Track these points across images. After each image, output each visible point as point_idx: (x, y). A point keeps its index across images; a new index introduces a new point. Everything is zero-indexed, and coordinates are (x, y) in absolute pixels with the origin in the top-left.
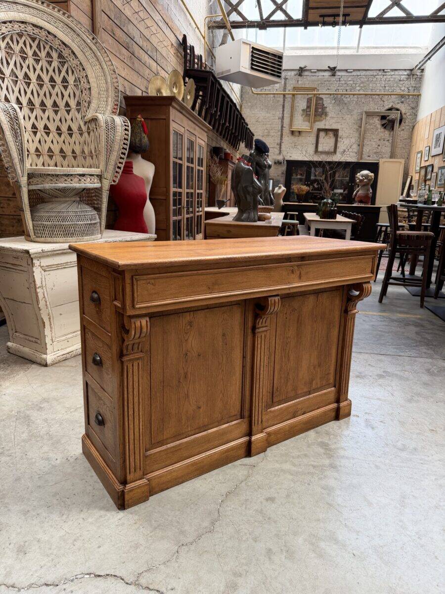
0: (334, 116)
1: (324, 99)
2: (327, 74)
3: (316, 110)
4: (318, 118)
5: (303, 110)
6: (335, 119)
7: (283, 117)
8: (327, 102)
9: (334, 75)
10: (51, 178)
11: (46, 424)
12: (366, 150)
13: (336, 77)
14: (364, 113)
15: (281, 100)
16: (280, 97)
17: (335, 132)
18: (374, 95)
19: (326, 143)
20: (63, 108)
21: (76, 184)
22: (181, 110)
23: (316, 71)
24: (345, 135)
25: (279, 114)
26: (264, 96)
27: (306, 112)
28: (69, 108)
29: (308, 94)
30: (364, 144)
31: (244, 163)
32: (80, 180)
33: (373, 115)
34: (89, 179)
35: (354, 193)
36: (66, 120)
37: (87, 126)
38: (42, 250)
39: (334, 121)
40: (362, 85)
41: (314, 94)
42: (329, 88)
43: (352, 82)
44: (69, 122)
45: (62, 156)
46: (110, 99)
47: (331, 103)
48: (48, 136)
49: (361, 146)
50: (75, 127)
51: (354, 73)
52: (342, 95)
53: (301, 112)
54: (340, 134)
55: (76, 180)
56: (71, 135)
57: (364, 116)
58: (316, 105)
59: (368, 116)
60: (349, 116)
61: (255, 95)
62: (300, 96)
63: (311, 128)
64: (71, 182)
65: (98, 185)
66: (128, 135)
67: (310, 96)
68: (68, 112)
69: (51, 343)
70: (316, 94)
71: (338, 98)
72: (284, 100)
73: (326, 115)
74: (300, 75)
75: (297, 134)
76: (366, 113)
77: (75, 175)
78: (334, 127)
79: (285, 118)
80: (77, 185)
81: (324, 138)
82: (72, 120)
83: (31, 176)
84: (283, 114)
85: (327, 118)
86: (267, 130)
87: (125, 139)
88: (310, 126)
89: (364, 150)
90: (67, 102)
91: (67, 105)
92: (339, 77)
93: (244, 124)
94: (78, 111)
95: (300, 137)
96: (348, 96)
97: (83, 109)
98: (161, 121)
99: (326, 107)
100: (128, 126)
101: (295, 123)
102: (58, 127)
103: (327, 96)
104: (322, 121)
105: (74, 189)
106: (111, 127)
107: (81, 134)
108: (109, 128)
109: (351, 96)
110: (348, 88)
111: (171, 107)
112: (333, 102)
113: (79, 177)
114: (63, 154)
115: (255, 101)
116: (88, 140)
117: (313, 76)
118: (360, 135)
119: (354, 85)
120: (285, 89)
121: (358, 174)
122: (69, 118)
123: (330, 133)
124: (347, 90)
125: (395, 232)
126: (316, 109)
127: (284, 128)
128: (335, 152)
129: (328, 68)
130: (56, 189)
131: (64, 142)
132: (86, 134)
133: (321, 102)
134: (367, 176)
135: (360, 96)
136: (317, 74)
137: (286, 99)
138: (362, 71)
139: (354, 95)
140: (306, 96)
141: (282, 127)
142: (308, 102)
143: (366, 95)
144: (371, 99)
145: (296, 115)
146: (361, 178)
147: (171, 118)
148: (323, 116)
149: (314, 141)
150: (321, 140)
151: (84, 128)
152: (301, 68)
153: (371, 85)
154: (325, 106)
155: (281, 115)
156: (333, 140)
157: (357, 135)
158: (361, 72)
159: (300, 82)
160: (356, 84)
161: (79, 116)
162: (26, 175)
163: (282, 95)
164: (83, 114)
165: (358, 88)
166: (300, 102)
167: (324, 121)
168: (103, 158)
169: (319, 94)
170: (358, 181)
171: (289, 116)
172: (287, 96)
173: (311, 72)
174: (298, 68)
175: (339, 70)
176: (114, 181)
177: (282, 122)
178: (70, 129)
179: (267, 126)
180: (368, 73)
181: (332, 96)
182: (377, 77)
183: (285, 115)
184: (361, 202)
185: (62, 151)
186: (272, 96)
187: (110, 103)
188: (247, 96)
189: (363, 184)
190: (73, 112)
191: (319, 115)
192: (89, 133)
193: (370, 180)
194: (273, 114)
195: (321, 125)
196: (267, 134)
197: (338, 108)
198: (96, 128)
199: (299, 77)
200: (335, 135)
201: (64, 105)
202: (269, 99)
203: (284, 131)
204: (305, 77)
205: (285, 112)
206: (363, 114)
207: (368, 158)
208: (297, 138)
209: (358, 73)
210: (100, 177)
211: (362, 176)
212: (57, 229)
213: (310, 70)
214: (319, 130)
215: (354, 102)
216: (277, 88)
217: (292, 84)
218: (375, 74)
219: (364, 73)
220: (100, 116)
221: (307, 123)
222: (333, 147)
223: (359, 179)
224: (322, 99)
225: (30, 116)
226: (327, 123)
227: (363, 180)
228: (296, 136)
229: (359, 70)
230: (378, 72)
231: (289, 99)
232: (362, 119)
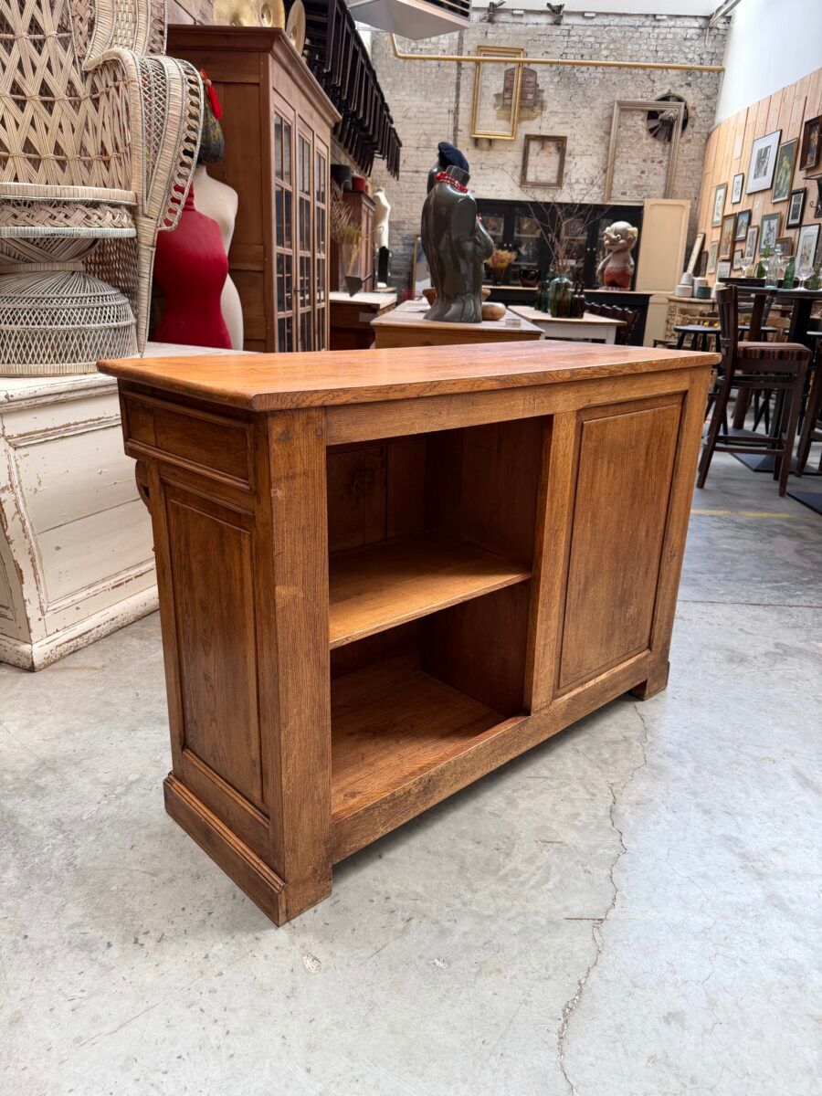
0: (558, 109)
1: (539, 74)
2: (544, 20)
3: (523, 97)
4: (526, 113)
5: (497, 96)
6: (560, 116)
7: (457, 108)
8: (545, 79)
9: (557, 23)
10: (15, 211)
11: (60, 836)
12: (619, 180)
13: (562, 27)
14: (616, 106)
15: (454, 72)
16: (450, 67)
17: (560, 142)
18: (636, 67)
19: (543, 165)
20: (25, 34)
21: (78, 227)
22: (290, 67)
23: (522, 12)
24: (578, 149)
25: (448, 101)
26: (418, 62)
27: (503, 99)
28: (40, 37)
29: (506, 62)
30: (615, 168)
31: (453, 186)
32: (88, 217)
33: (631, 110)
34: (109, 216)
35: (600, 267)
36: (34, 68)
37: (89, 83)
38: (7, 397)
39: (557, 120)
40: (612, 46)
41: (519, 62)
42: (549, 50)
43: (592, 39)
44: (43, 72)
45: (30, 159)
46: (142, 17)
47: (552, 82)
49: (608, 169)
50: (58, 87)
51: (597, 21)
52: (573, 64)
53: (493, 100)
54: (570, 146)
55: (79, 216)
56: (49, 106)
57: (616, 111)
58: (522, 86)
59: (622, 110)
60: (586, 110)
61: (401, 60)
62: (491, 65)
63: (514, 133)
64: (68, 222)
65: (128, 232)
66: (198, 106)
67: (511, 66)
68: (39, 45)
69: (41, 616)
70: (523, 62)
71: (566, 73)
72: (459, 74)
73: (542, 108)
74: (491, 21)
75: (485, 145)
76: (620, 104)
77: (75, 202)
78: (558, 132)
79: (461, 111)
80: (83, 231)
81: (538, 155)
82: (49, 66)
84: (457, 102)
85: (546, 114)
86: (426, 135)
87: (191, 116)
88: (511, 127)
89: (615, 180)
90: (33, 20)
91: (35, 27)
92: (567, 27)
94: (65, 43)
95: (492, 152)
96: (584, 68)
97: (77, 40)
98: (249, 88)
99: (543, 91)
101: (480, 122)
102: (14, 84)
103: (544, 67)
104: (533, 118)
105: (74, 240)
106: (156, 87)
107: (76, 106)
108: (153, 85)
109: (592, 68)
110: (585, 51)
111: (270, 56)
112: (556, 79)
113: (86, 210)
114: (32, 155)
115: (401, 75)
116: (96, 118)
117: (517, 23)
118: (608, 149)
119: (597, 45)
120: (460, 50)
121: (608, 229)
122: (41, 61)
123: (550, 144)
124: (582, 56)
125: (736, 344)
126: (523, 94)
127: (459, 133)
128: (559, 183)
129: (547, 9)
130: (27, 240)
131: (33, 124)
132: (88, 105)
133: (531, 79)
134: (624, 233)
135: (608, 70)
136: (524, 20)
137: (462, 72)
138: (614, 17)
139: (597, 66)
140: (502, 65)
141: (456, 129)
142: (506, 78)
143: (620, 66)
144: (629, 77)
145: (482, 107)
146: (613, 237)
147: (272, 83)
148: (537, 109)
149: (519, 162)
150: (532, 159)
151: (83, 89)
152: (492, 4)
153: (629, 47)
154: (540, 88)
155: (452, 106)
156: (555, 159)
157: (601, 149)
158: (610, 18)
159: (490, 36)
160: (601, 43)
161: (67, 58)
163: (455, 63)
164: (78, 53)
165: (605, 53)
166: (491, 77)
167: (538, 118)
168: (138, 165)
169: (529, 63)
170: (607, 242)
171: (470, 106)
172: (464, 64)
173: (513, 15)
174: (487, 5)
175: (570, 14)
176: (168, 223)
177: (456, 120)
178: (45, 90)
179: (424, 127)
180: (625, 21)
181: (554, 68)
182: (641, 30)
183: (461, 105)
184: (612, 284)
185: (28, 146)
186: (434, 63)
187: (142, 26)
188: (384, 63)
189: (618, 248)
190: (52, 47)
191: (528, 107)
192: (96, 101)
193: (630, 241)
194: (437, 103)
195: (532, 127)
196: (425, 143)
197: (564, 93)
198: (117, 89)
199: (489, 24)
200: (559, 149)
201: (27, 26)
202: (428, 71)
203: (459, 138)
204: (500, 25)
205: (461, 99)
206: (613, 108)
207: (623, 198)
208: (485, 153)
209: (605, 21)
210: (132, 210)
211: (616, 233)
212: (36, 341)
213: (510, 11)
214: (529, 138)
215: (597, 82)
216: (444, 47)
217: (474, 39)
218: (638, 23)
219: (617, 20)
220: (127, 54)
221: (504, 123)
222: (555, 174)
223: (609, 238)
224: (534, 73)
226: (544, 125)
227: (618, 240)
228: (482, 149)
229: (607, 14)
230: (643, 19)
231: (470, 72)
232: (611, 117)
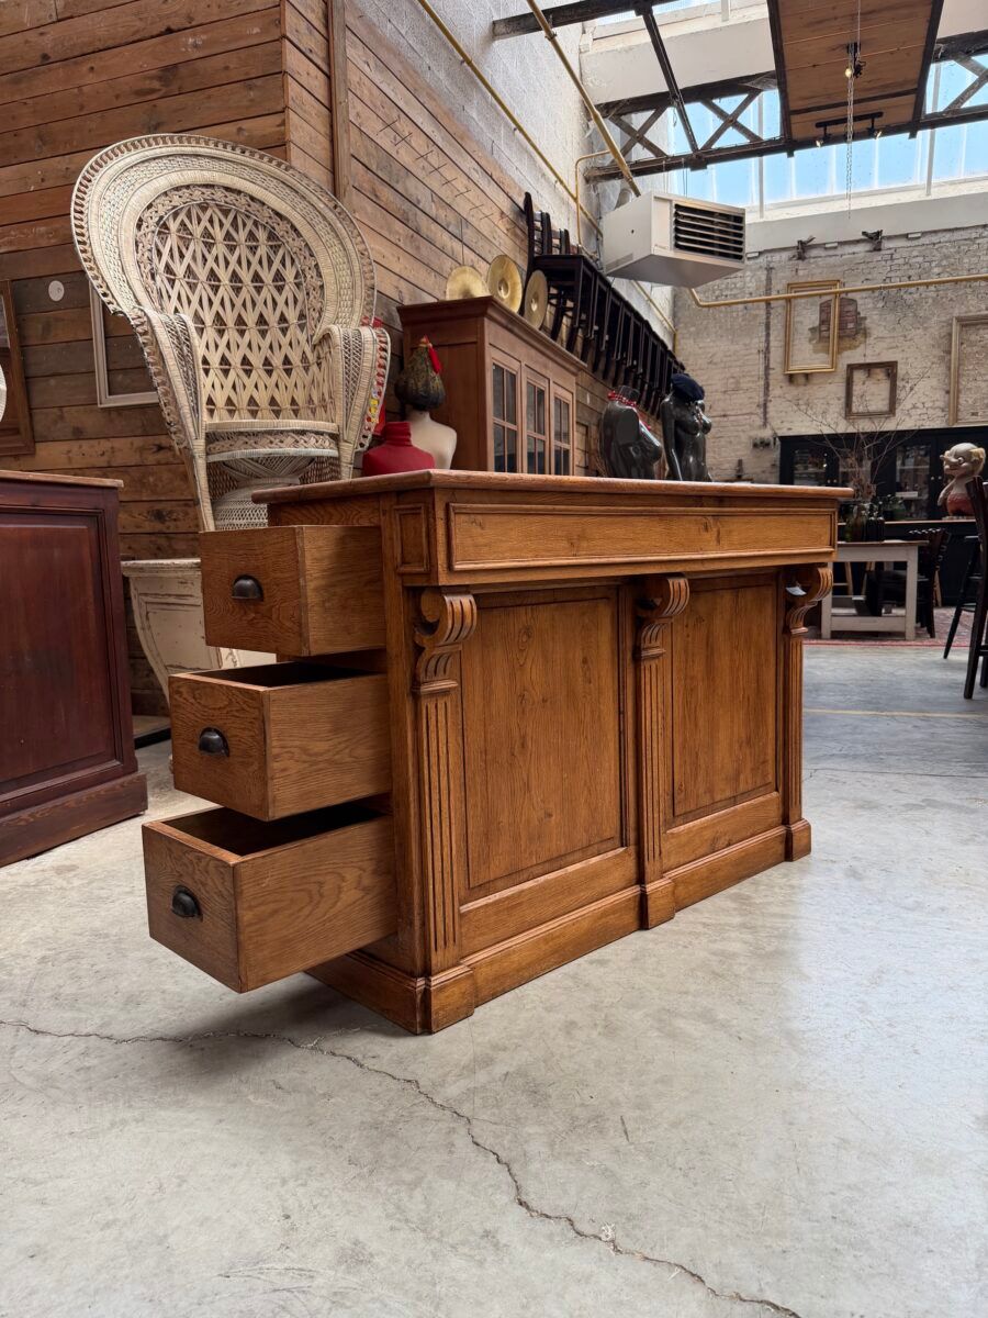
0: (885, 333)
1: (859, 302)
2: (862, 248)
3: (842, 326)
4: (847, 343)
5: (812, 330)
6: (888, 340)
7: (768, 348)
8: (866, 306)
9: (878, 249)
10: (246, 440)
12: (966, 400)
13: (883, 252)
14: (954, 322)
15: (762, 312)
16: (758, 308)
17: (890, 368)
18: (976, 279)
19: (872, 394)
20: (276, 325)
21: (288, 449)
22: (510, 326)
23: (836, 244)
24: (913, 373)
25: (758, 342)
26: (723, 308)
27: (820, 333)
28: (286, 325)
29: (820, 295)
30: (961, 387)
32: (296, 441)
33: (977, 324)
34: (313, 441)
35: (941, 495)
36: (280, 347)
37: (316, 353)
39: (885, 345)
40: (944, 263)
41: (836, 293)
42: (869, 277)
43: (920, 259)
44: (286, 349)
45: (273, 411)
46: (358, 302)
47: (875, 308)
48: (249, 377)
49: (953, 392)
50: (295, 358)
51: (925, 240)
52: (899, 287)
53: (808, 334)
54: (901, 370)
55: (289, 440)
56: (288, 372)
57: (955, 328)
58: (840, 316)
59: (962, 326)
60: (918, 332)
61: (704, 309)
62: (803, 300)
63: (834, 364)
64: (281, 445)
65: (334, 453)
66: (386, 359)
67: (828, 298)
68: (284, 331)
70: (841, 293)
71: (890, 297)
72: (768, 313)
73: (866, 334)
74: (801, 257)
75: (802, 380)
76: (959, 319)
77: (288, 431)
78: (886, 357)
79: (772, 349)
80: (292, 450)
81: (864, 384)
82: (291, 344)
83: (212, 438)
84: (768, 341)
85: (870, 340)
86: (733, 377)
87: (380, 366)
88: (830, 360)
89: (962, 401)
90: (282, 314)
91: (283, 319)
92: (889, 252)
93: (674, 365)
94: (302, 327)
95: (809, 387)
96: (913, 289)
97: (310, 323)
98: (469, 346)
99: (865, 318)
100: (386, 343)
101: (795, 358)
102: (266, 359)
103: (864, 294)
104: (856, 347)
105: (292, 458)
106: (354, 349)
107: (307, 369)
108: (351, 348)
109: (922, 288)
110: (911, 272)
111: (486, 320)
112: (880, 305)
113: (296, 437)
114: (275, 408)
115: (705, 322)
116: (319, 377)
117: (830, 256)
118: (949, 369)
119: (927, 265)
120: (768, 290)
121: (947, 452)
122: (285, 341)
123: (878, 370)
124: (909, 277)
126: (842, 324)
127: (771, 372)
128: (892, 411)
129: (863, 237)
130: (252, 459)
131: (277, 385)
132: (314, 368)
133: (851, 308)
134: (967, 455)
135: (941, 287)
136: (839, 251)
137: (772, 311)
138: (944, 234)
139: (927, 285)
140: (817, 298)
141: (767, 368)
142: (821, 311)
143: (956, 282)
144: (969, 290)
145: (796, 342)
146: (954, 460)
147: (488, 339)
148: (860, 337)
149: (841, 392)
150: (857, 389)
151: (311, 357)
152: (801, 242)
153: (966, 260)
154: (862, 315)
155: (763, 346)
156: (885, 386)
157: (941, 369)
158: (940, 235)
159: (801, 273)
160: (930, 262)
161: (302, 337)
162: (203, 435)
163: (763, 304)
164: (310, 333)
165: (936, 270)
166: (805, 312)
167: (862, 346)
168: (340, 404)
169: (847, 292)
170: (947, 467)
171: (783, 343)
172: (773, 304)
173: (826, 249)
174: (796, 244)
175: (890, 238)
176: (362, 445)
177: (767, 359)
178: (287, 361)
179: (732, 370)
180: (957, 236)
181: (877, 293)
182: (978, 242)
183: (772, 344)
184: (958, 513)
185: (273, 402)
186: (741, 306)
187: (357, 309)
188: (687, 313)
189: (960, 472)
190: (293, 331)
191: (849, 336)
192: (319, 364)
193: (976, 463)
194: (745, 345)
195: (856, 356)
196: (733, 386)
197: (891, 317)
198: (331, 354)
199: (800, 262)
200: (888, 375)
201: (277, 319)
202: (735, 314)
203: (771, 377)
204: (812, 260)
205: (772, 338)
206: (951, 325)
207: (974, 418)
208: (801, 389)
209: (935, 239)
210: (335, 438)
211: (956, 456)
213: (822, 246)
214: (852, 368)
215: (930, 301)
216: (751, 290)
217: (784, 278)
218: (974, 235)
219: (948, 236)
220: (335, 329)
221: (822, 356)
222: (887, 402)
223: (949, 462)
224: (853, 301)
225: (218, 342)
226: (869, 352)
227: (960, 463)
228: (798, 385)
229: (935, 232)
230: (980, 230)
231: (780, 310)
232: (950, 335)
